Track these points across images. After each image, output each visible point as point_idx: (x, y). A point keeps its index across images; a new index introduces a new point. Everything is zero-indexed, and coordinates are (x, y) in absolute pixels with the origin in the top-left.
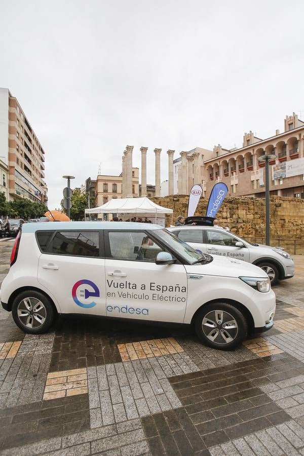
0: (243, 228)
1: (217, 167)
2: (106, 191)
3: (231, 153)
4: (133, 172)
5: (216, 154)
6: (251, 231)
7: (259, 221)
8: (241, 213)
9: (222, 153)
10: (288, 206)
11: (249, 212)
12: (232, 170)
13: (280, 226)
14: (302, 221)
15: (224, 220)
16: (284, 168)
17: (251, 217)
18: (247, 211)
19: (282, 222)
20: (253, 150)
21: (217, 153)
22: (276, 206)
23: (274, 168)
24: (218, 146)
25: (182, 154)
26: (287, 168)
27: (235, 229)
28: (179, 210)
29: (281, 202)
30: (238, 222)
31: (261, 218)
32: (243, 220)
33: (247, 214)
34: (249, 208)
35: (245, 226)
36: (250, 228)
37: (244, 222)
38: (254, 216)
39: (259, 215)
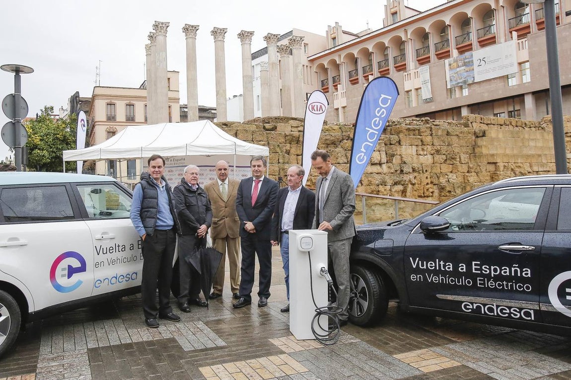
0: (413, 184)
1: (337, 66)
2: (111, 118)
3: (361, 40)
4: (169, 79)
5: (331, 41)
6: (431, 190)
7: (445, 168)
8: (408, 151)
9: (344, 39)
10: (501, 136)
11: (423, 150)
12: (364, 72)
13: (488, 178)
14: (531, 166)
15: (376, 169)
16: (468, 64)
17: (427, 160)
18: (420, 148)
19: (492, 168)
20: (406, 31)
21: (334, 39)
22: (477, 137)
23: (450, 65)
24: (333, 25)
25: (268, 38)
26: (476, 63)
27: (400, 187)
28: (278, 150)
29: (484, 127)
30: (402, 171)
31: (448, 162)
32: (412, 168)
33: (420, 155)
34: (422, 141)
35: (417, 180)
36: (427, 184)
37: (414, 170)
38: (433, 158)
39: (444, 154)
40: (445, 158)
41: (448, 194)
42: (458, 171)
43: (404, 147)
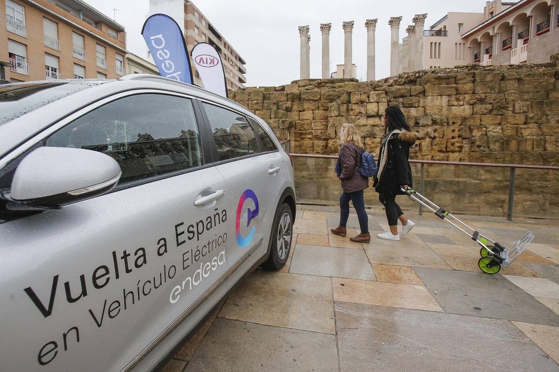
5: (488, 14)
7: (489, 120)
8: (435, 102)
11: (458, 99)
17: (463, 111)
21: (492, 13)
31: (495, 112)
32: (432, 120)
33: (453, 105)
34: (457, 89)
35: (437, 133)
36: (453, 138)
37: (434, 122)
38: (473, 108)
39: (490, 104)
40: (491, 108)
41: (477, 149)
42: (508, 122)
43: (429, 98)
